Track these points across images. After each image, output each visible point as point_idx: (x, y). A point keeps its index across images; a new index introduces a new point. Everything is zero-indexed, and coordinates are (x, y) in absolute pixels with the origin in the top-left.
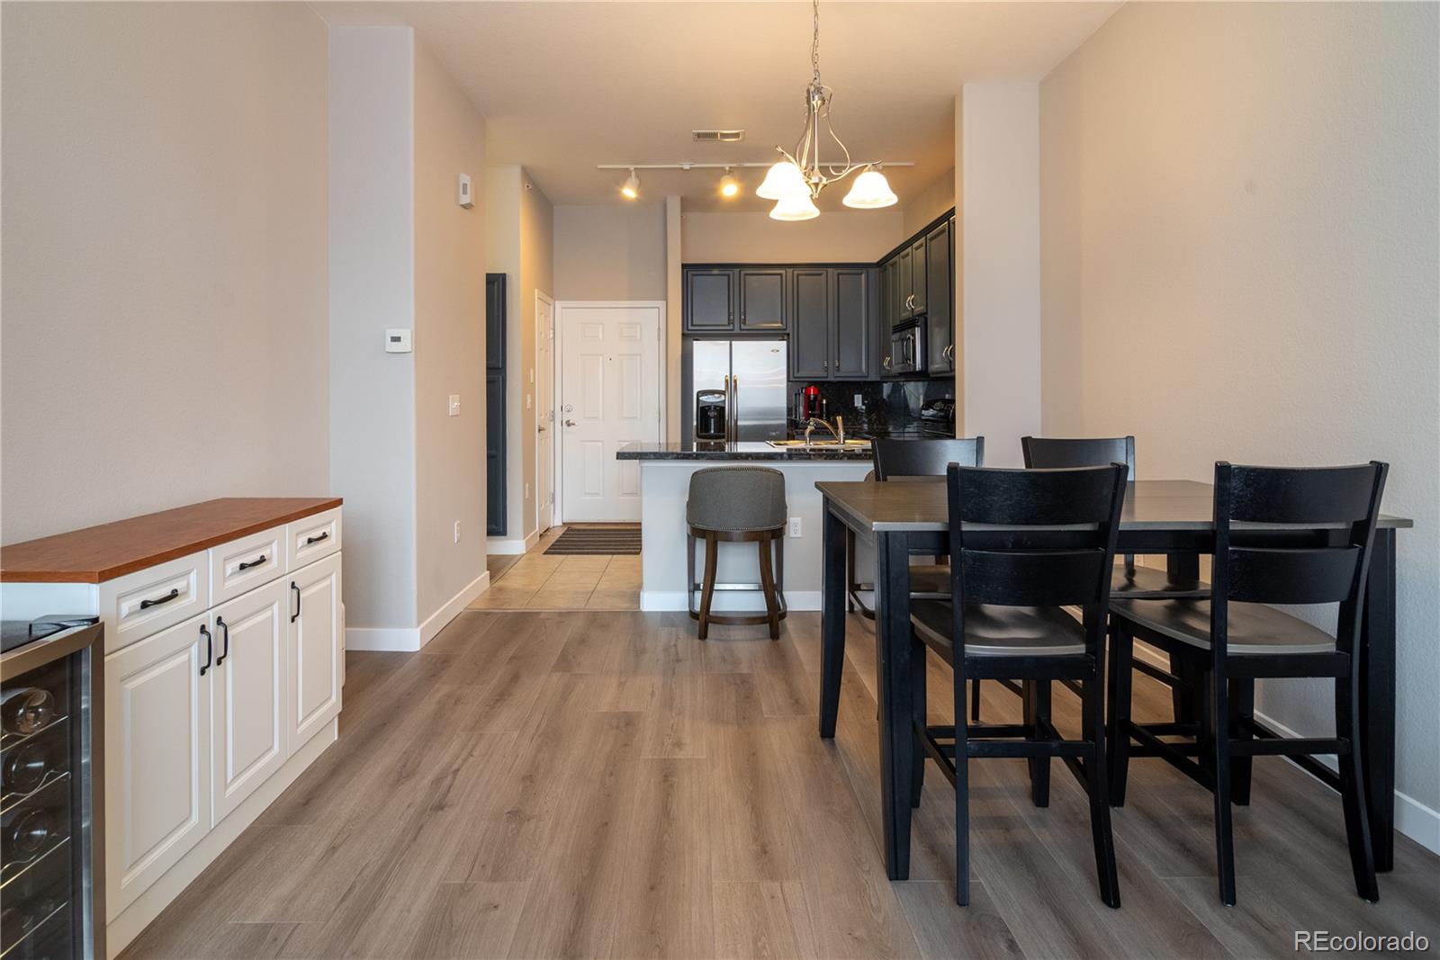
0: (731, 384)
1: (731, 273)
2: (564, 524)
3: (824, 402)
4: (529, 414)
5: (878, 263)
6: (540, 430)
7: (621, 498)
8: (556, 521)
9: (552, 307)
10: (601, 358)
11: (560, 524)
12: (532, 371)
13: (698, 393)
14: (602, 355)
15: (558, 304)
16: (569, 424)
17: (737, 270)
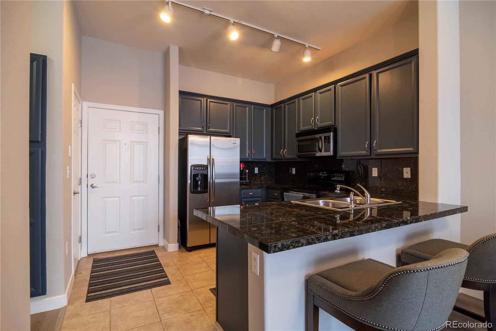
0: (211, 161)
1: (202, 99)
2: (89, 255)
3: (247, 171)
4: (67, 182)
5: (271, 105)
6: (75, 193)
7: (132, 232)
8: (82, 254)
9: (80, 105)
10: (119, 142)
11: (86, 255)
12: (70, 146)
13: (192, 166)
14: (119, 141)
15: (85, 104)
16: (92, 186)
17: (205, 99)
